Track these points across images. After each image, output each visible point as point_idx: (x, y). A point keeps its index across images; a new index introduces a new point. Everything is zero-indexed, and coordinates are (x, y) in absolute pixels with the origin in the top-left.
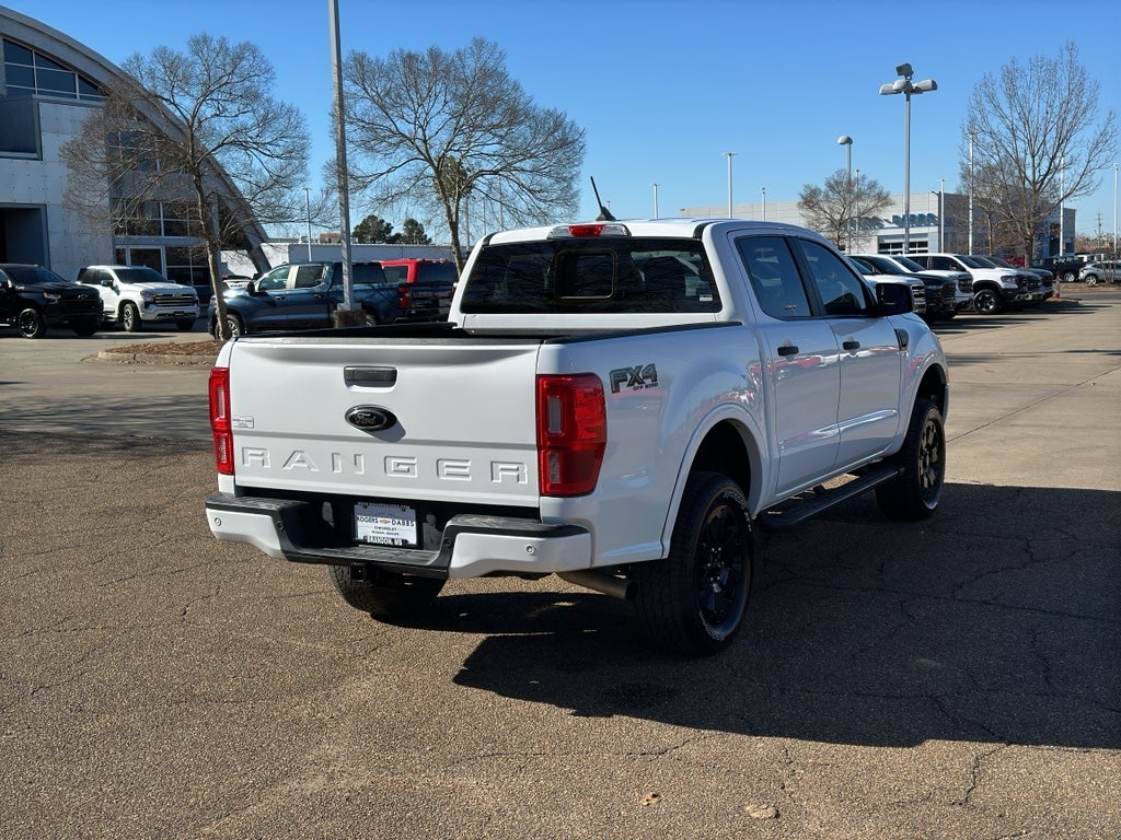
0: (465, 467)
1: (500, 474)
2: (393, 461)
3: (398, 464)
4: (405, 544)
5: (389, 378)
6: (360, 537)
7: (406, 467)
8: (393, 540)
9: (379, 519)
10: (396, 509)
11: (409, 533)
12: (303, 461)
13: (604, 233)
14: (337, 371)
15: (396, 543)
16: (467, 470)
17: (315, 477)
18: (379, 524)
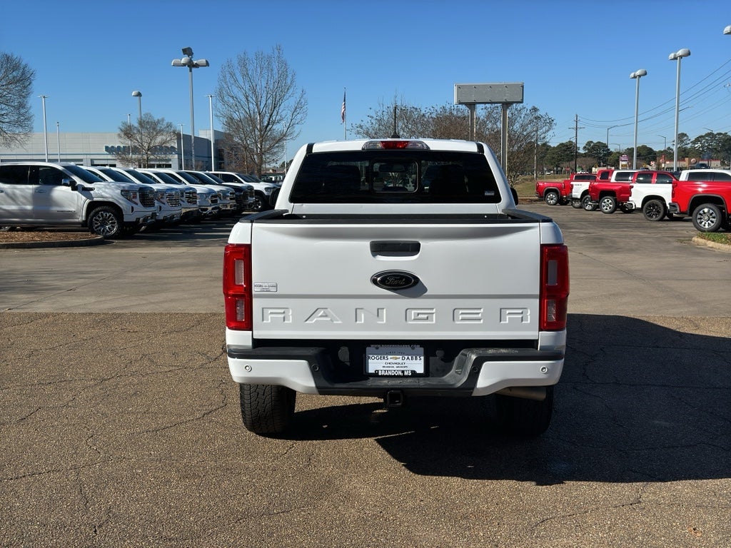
0: (478, 313)
1: (508, 317)
2: (413, 312)
3: (418, 314)
4: (414, 374)
5: (413, 249)
6: (371, 370)
7: (426, 316)
8: (403, 372)
9: (389, 357)
10: (407, 348)
11: (418, 365)
12: (326, 316)
13: (410, 146)
14: (366, 245)
15: (406, 373)
16: (480, 315)
17: (338, 327)
18: (389, 361)
